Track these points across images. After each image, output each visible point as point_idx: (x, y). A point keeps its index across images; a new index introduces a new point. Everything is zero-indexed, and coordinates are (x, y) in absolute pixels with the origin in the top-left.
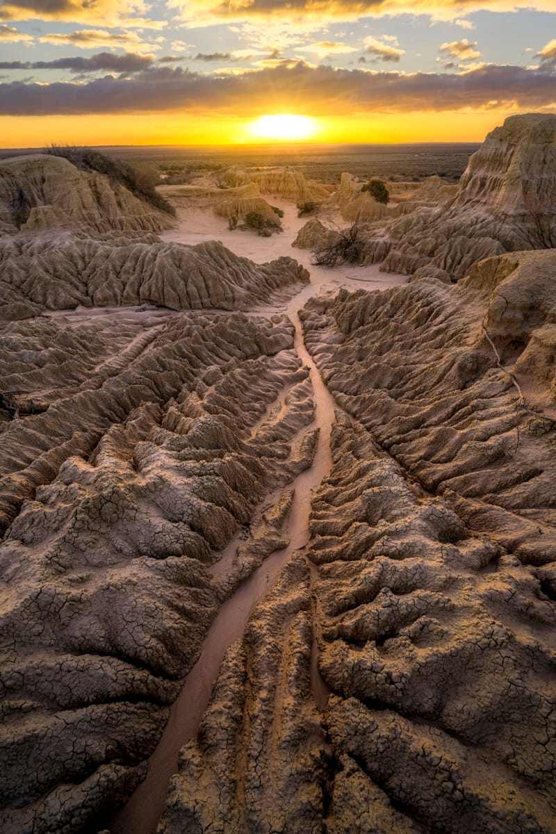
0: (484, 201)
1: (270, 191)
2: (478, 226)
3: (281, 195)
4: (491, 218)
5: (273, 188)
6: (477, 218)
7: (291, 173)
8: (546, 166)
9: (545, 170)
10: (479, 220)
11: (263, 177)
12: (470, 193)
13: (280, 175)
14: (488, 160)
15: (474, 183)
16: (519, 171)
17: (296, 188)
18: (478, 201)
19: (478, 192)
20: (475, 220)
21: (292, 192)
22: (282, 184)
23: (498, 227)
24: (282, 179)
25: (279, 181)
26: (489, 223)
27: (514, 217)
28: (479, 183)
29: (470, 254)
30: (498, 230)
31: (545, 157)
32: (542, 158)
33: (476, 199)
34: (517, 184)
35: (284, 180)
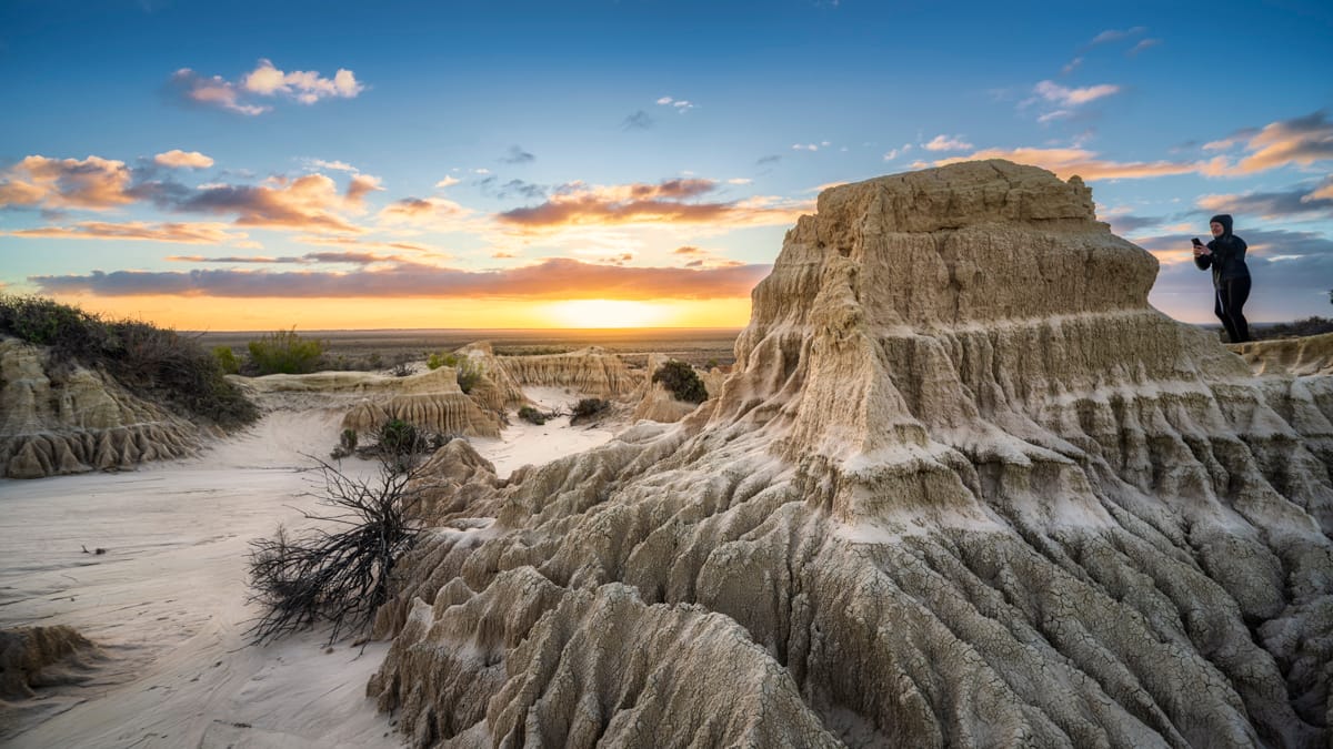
0: (789, 407)
1: (561, 382)
2: (726, 520)
3: (579, 388)
4: (784, 481)
5: (566, 377)
6: (737, 478)
7: (597, 356)
8: (966, 296)
9: (965, 307)
10: (741, 489)
11: (551, 362)
12: (757, 383)
13: (580, 359)
14: (796, 295)
15: (765, 357)
16: (849, 301)
17: (602, 377)
18: (775, 408)
19: (779, 382)
20: (724, 485)
21: (595, 383)
22: (581, 371)
23: (808, 530)
24: (581, 364)
25: (578, 368)
26: (771, 505)
27: (867, 485)
28: (778, 353)
29: (635, 713)
30: (804, 543)
31: (952, 267)
32: (943, 273)
33: (769, 401)
34: (851, 347)
35: (585, 367)
